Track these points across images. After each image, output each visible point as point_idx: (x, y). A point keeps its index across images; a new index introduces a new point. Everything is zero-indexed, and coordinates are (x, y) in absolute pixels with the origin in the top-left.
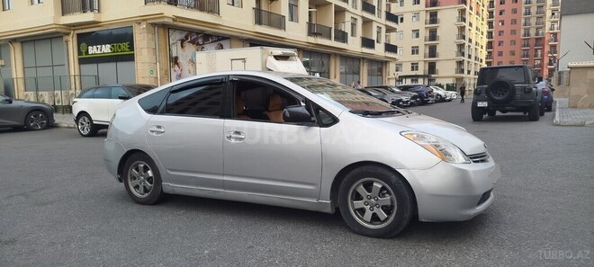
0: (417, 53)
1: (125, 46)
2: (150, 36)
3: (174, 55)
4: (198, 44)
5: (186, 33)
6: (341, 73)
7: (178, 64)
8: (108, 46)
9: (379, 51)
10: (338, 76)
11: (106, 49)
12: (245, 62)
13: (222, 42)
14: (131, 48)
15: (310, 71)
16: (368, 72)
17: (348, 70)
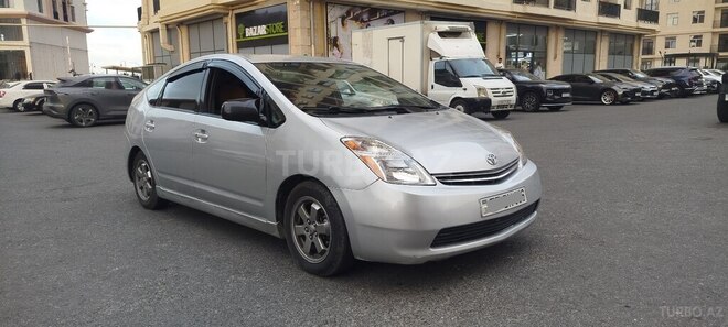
0: (702, 20)
1: (279, 25)
2: (305, 14)
3: (333, 35)
4: (362, 21)
5: (347, 8)
6: (565, 52)
7: (337, 46)
8: (264, 27)
9: (628, 20)
10: (560, 57)
11: (262, 30)
12: (403, 41)
13: (393, 17)
14: (285, 29)
15: (517, 51)
16: (609, 50)
17: (576, 48)
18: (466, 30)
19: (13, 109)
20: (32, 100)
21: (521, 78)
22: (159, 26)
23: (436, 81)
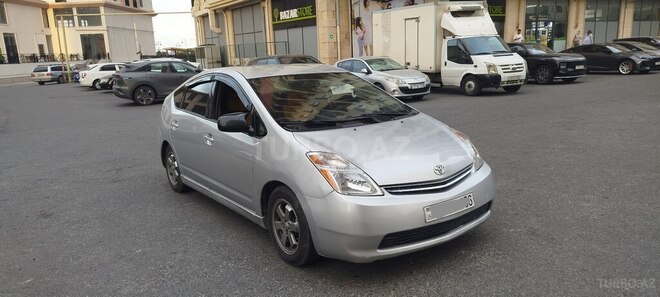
1: (308, 9)
3: (356, 16)
6: (587, 20)
7: (360, 26)
8: (295, 10)
10: (581, 25)
11: (294, 14)
12: (418, 21)
14: (314, 12)
15: (537, 21)
16: (635, 15)
17: (599, 15)
18: (479, 9)
19: (93, 87)
20: (106, 81)
21: (534, 52)
22: (208, 11)
23: (449, 59)
